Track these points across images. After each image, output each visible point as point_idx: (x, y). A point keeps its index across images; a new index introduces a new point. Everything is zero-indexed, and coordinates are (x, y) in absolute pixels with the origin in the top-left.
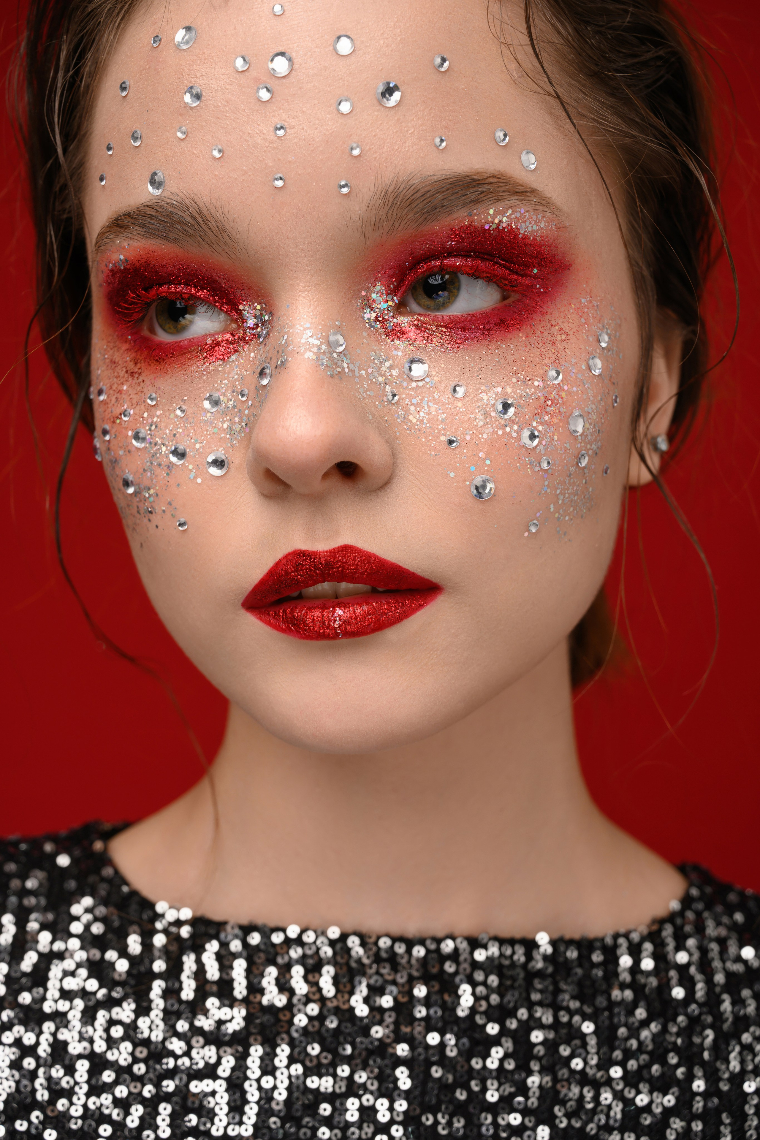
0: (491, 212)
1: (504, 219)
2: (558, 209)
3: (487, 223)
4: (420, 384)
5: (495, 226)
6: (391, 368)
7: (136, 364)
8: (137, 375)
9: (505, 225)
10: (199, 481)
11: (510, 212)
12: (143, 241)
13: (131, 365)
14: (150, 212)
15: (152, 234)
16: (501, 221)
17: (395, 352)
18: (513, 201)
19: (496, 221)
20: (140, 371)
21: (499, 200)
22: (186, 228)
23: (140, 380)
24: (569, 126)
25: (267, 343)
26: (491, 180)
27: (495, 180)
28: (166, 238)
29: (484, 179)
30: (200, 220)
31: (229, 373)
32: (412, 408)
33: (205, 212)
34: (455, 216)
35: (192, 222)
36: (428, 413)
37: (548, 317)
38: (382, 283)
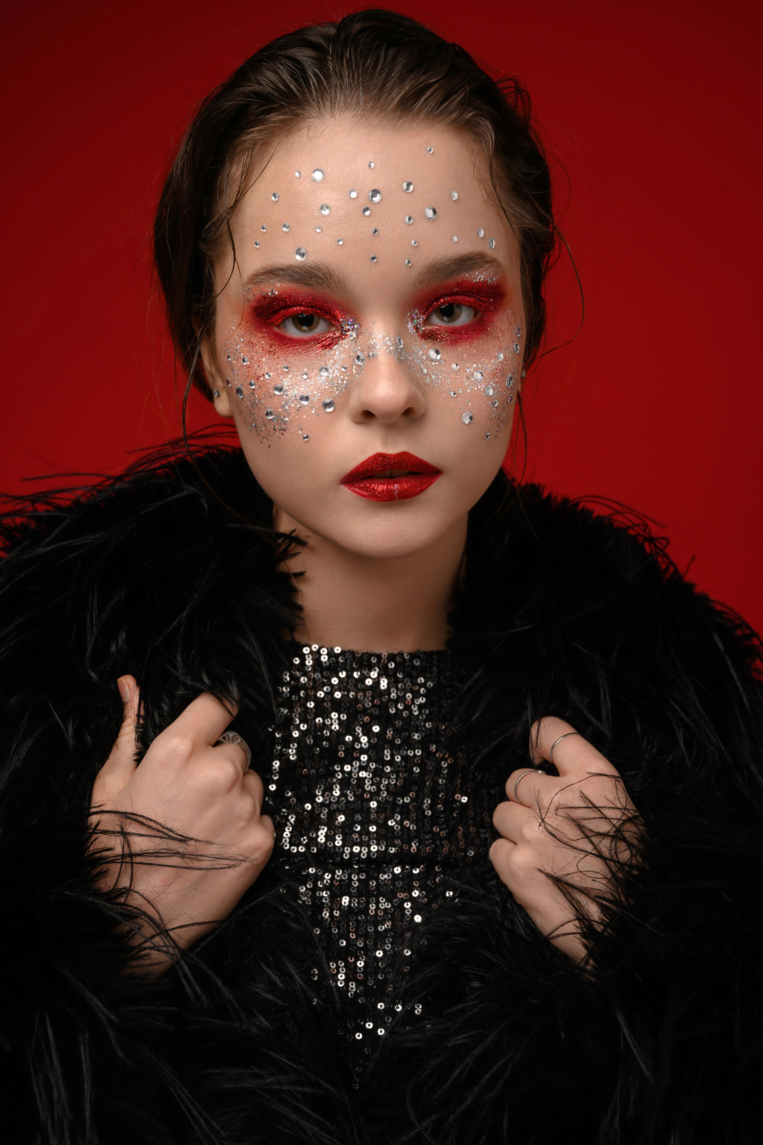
0: (477, 273)
1: (482, 277)
2: (503, 267)
3: (474, 279)
4: (437, 363)
5: (477, 280)
6: (423, 354)
7: (271, 347)
8: (272, 354)
9: (482, 279)
11: (485, 272)
12: (290, 284)
13: (267, 347)
14: (296, 269)
15: (297, 281)
16: (481, 278)
17: (424, 346)
18: (487, 266)
19: (479, 278)
20: (275, 351)
21: (481, 267)
22: (318, 280)
23: (276, 356)
24: (506, 221)
25: (358, 341)
26: (477, 257)
27: (479, 256)
28: (306, 284)
29: (474, 256)
30: (328, 277)
31: (334, 355)
32: (433, 376)
33: (332, 272)
34: (460, 276)
35: (323, 277)
36: (441, 379)
37: (495, 324)
38: (418, 309)
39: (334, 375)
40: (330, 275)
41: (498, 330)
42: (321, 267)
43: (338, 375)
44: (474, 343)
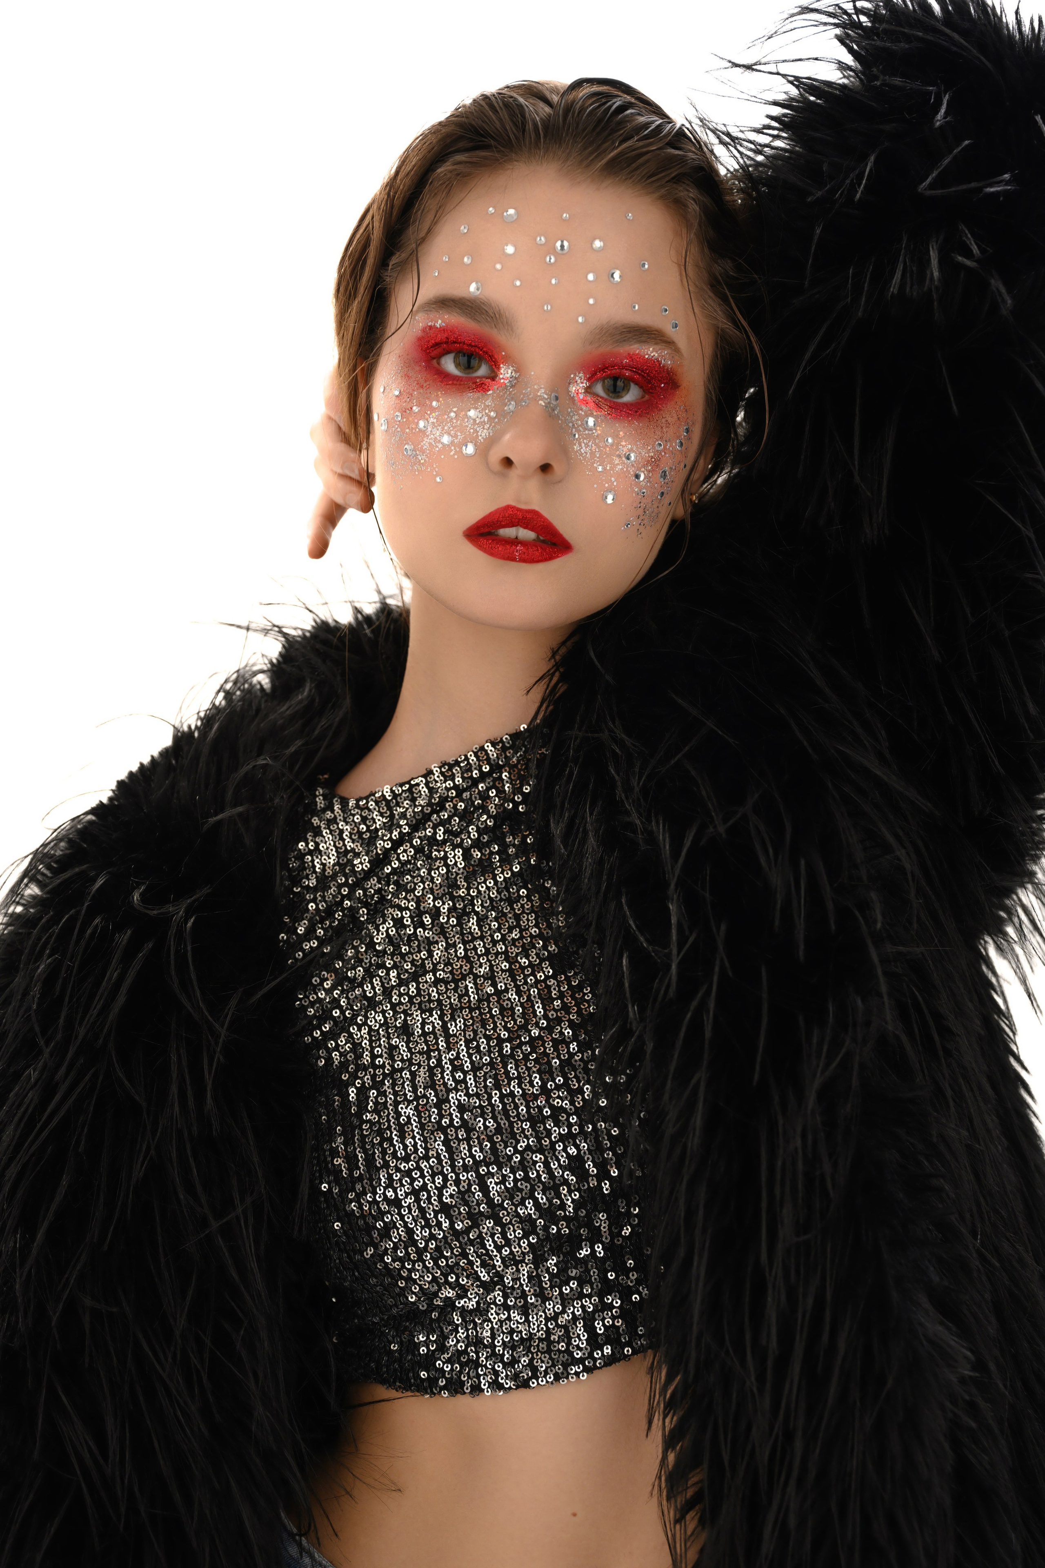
0: (651, 349)
1: (656, 355)
2: (682, 355)
3: (647, 354)
4: (590, 432)
5: (650, 357)
6: (577, 420)
7: (426, 381)
8: (425, 388)
9: (655, 358)
10: (456, 457)
11: (660, 351)
12: (458, 317)
14: (469, 302)
15: (467, 314)
16: (654, 356)
17: (580, 412)
18: (664, 345)
19: (652, 355)
20: (428, 386)
21: (657, 344)
22: (487, 314)
23: (428, 391)
25: (513, 390)
26: (653, 331)
27: (657, 332)
28: (473, 319)
29: (651, 330)
30: (497, 316)
31: (486, 401)
32: (583, 445)
33: (502, 311)
34: (632, 347)
35: (493, 315)
36: (591, 450)
37: (662, 412)
38: (584, 373)
39: (482, 420)
40: (500, 314)
41: (664, 420)
42: (493, 305)
43: (486, 420)
44: (634, 423)
